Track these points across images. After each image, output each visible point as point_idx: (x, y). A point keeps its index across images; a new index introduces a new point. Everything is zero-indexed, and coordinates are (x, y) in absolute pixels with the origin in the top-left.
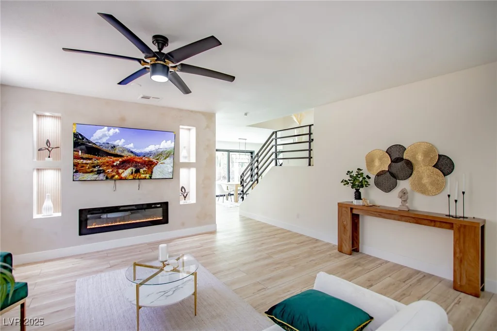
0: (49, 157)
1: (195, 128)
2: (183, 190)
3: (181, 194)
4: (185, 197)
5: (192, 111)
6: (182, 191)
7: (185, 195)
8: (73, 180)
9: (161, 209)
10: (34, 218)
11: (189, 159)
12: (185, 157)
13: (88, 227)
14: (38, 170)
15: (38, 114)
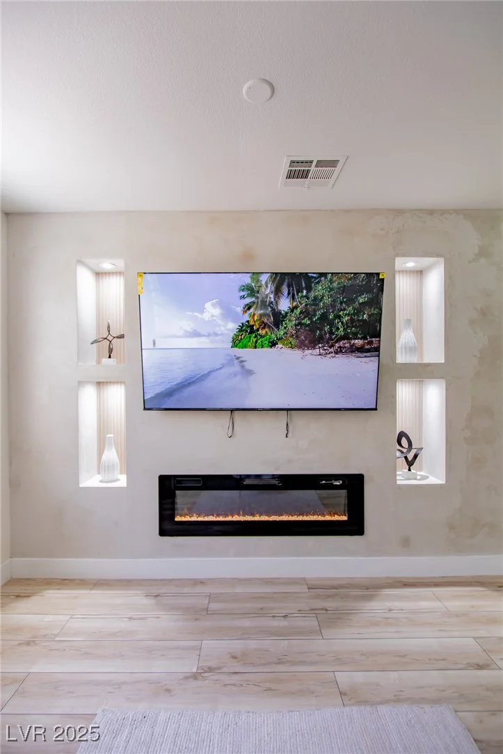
0: (110, 357)
1: (442, 259)
2: (404, 441)
3: (398, 454)
4: (410, 464)
5: (431, 212)
6: (400, 444)
7: (410, 459)
8: (145, 409)
9: (344, 493)
10: (80, 486)
11: (421, 355)
12: (411, 350)
13: (178, 519)
14: (99, 383)
15: (98, 270)
